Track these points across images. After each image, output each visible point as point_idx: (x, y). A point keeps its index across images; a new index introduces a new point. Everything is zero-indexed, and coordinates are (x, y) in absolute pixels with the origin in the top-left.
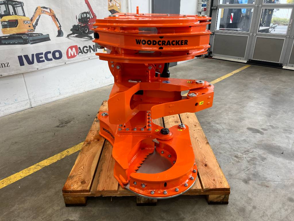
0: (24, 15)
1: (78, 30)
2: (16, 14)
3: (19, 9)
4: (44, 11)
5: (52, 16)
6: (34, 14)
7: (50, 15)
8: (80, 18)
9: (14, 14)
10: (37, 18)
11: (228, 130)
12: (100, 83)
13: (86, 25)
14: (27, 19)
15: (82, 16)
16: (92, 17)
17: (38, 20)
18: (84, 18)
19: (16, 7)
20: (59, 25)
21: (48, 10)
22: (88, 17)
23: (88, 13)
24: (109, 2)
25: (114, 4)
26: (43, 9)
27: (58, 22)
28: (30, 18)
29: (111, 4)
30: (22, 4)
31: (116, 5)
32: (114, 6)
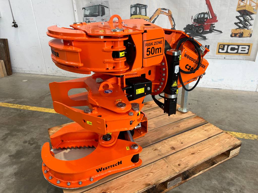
0: (146, 15)
1: (191, 29)
2: (140, 14)
3: (143, 11)
4: (163, 12)
5: (169, 16)
6: (154, 14)
7: (167, 15)
8: (196, 18)
9: (139, 14)
10: (156, 17)
13: (201, 25)
14: (147, 18)
15: (198, 17)
16: (211, 17)
17: (156, 19)
18: (201, 18)
19: (142, 9)
20: (174, 24)
21: (167, 11)
22: (205, 17)
23: (206, 13)
24: (240, 2)
25: (248, 3)
26: (163, 10)
27: (173, 22)
28: (150, 18)
29: (242, 4)
30: (146, 6)
31: (250, 5)
32: (247, 5)
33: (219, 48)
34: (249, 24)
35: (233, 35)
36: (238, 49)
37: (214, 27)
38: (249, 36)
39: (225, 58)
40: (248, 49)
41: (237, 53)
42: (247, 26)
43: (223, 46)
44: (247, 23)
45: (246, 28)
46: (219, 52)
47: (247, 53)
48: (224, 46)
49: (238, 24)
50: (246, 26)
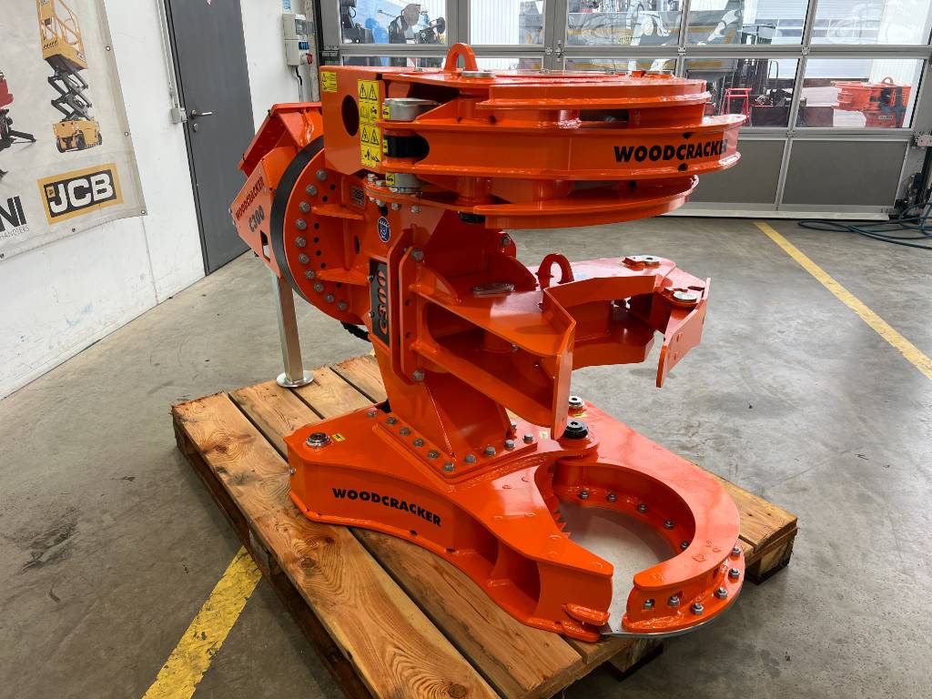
11: (600, 389)
12: (50, 348)
24: (43, 27)
25: (60, 34)
29: (49, 35)
31: (65, 38)
32: (58, 40)
33: (49, 200)
34: (85, 104)
35: (64, 145)
36: (90, 190)
37: (10, 121)
38: (97, 140)
39: (74, 230)
40: (112, 184)
41: (93, 203)
42: (84, 109)
43: (52, 188)
44: (77, 97)
45: (82, 115)
46: (53, 215)
47: (114, 197)
48: (55, 185)
49: (61, 104)
50: (81, 111)
